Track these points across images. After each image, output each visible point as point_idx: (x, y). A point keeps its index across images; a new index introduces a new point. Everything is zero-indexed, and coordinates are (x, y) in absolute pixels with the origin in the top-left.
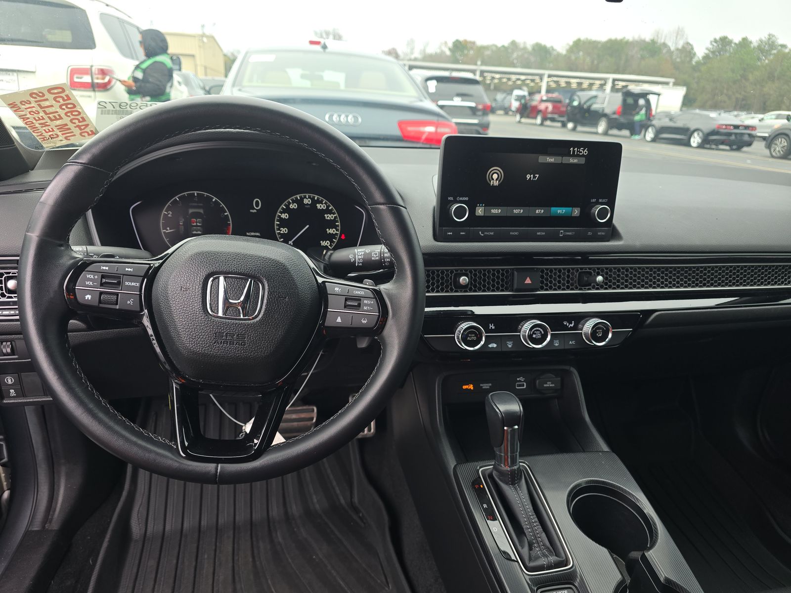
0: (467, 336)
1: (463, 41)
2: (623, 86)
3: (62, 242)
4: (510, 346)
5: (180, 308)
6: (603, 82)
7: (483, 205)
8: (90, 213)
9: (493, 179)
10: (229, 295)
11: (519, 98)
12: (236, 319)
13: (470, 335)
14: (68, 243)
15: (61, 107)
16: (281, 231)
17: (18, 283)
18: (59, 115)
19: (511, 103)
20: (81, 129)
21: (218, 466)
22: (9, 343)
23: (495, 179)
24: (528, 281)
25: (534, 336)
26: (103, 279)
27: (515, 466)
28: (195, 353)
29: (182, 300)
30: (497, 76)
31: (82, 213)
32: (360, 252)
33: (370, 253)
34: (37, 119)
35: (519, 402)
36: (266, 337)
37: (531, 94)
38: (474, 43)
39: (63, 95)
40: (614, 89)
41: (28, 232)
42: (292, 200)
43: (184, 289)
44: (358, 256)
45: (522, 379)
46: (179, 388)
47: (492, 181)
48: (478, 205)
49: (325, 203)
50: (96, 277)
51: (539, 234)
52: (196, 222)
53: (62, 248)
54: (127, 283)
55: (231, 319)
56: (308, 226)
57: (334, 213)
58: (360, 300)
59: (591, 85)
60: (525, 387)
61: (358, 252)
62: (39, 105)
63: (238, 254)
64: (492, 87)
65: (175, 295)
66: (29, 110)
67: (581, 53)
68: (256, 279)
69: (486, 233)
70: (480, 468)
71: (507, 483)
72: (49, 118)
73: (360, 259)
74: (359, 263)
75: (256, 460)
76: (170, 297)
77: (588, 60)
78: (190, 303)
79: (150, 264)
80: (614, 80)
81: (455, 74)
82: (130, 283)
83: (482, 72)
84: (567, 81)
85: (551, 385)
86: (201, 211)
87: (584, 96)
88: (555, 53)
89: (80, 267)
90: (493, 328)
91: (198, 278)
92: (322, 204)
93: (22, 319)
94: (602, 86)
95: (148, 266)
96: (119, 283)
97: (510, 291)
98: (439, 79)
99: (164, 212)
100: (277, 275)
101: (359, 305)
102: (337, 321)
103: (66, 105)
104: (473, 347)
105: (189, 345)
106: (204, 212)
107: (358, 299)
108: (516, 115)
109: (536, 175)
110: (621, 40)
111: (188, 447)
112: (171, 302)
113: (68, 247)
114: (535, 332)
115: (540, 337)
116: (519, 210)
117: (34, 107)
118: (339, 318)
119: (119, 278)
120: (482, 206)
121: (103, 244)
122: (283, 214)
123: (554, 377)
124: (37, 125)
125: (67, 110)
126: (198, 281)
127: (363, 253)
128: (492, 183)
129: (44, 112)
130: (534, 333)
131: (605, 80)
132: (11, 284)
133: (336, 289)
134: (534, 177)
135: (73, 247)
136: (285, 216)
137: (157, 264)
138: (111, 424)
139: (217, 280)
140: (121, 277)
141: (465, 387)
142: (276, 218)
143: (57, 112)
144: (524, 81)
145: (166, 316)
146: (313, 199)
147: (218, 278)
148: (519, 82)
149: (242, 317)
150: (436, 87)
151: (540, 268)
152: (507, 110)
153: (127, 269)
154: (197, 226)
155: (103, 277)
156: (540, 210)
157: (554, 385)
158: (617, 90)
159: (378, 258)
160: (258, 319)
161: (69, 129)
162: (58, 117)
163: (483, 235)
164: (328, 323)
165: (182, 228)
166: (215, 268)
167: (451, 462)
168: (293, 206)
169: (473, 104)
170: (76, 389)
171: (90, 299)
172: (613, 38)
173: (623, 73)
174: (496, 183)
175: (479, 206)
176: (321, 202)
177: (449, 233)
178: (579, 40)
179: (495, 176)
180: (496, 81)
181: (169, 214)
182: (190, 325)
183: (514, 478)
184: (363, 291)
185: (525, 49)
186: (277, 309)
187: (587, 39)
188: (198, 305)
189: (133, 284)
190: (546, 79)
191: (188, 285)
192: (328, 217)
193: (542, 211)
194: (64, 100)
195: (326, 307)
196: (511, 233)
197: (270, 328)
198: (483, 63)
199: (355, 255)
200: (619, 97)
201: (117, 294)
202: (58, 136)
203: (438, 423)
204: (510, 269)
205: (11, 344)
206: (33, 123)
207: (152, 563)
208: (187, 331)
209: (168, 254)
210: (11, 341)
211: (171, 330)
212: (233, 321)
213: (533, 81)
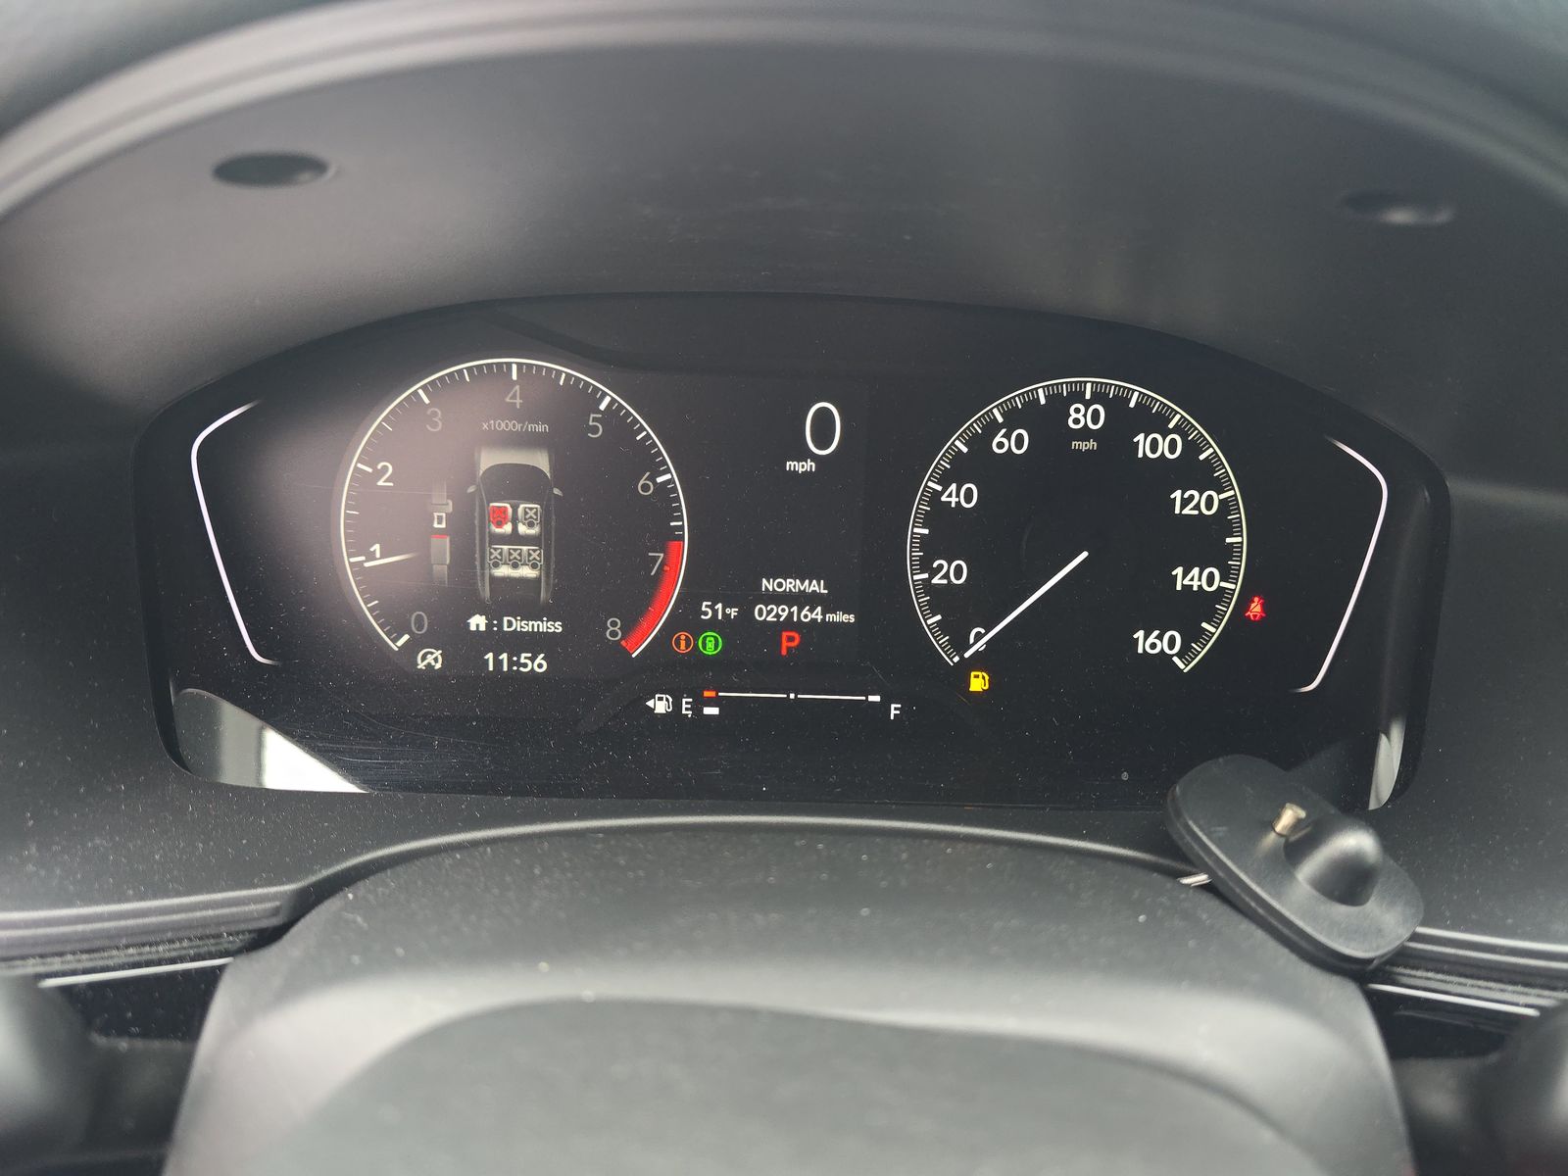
16: (935, 572)
42: (1007, 410)
52: (514, 521)
56: (1085, 554)
57: (1221, 484)
86: (541, 461)
92: (1164, 432)
99: (357, 463)
106: (552, 468)
122: (953, 486)
136: (960, 495)
142: (917, 505)
146: (1116, 405)
154: (515, 538)
165: (442, 548)
168: (1011, 443)
176: (1157, 423)
181: (378, 474)
192: (1185, 502)
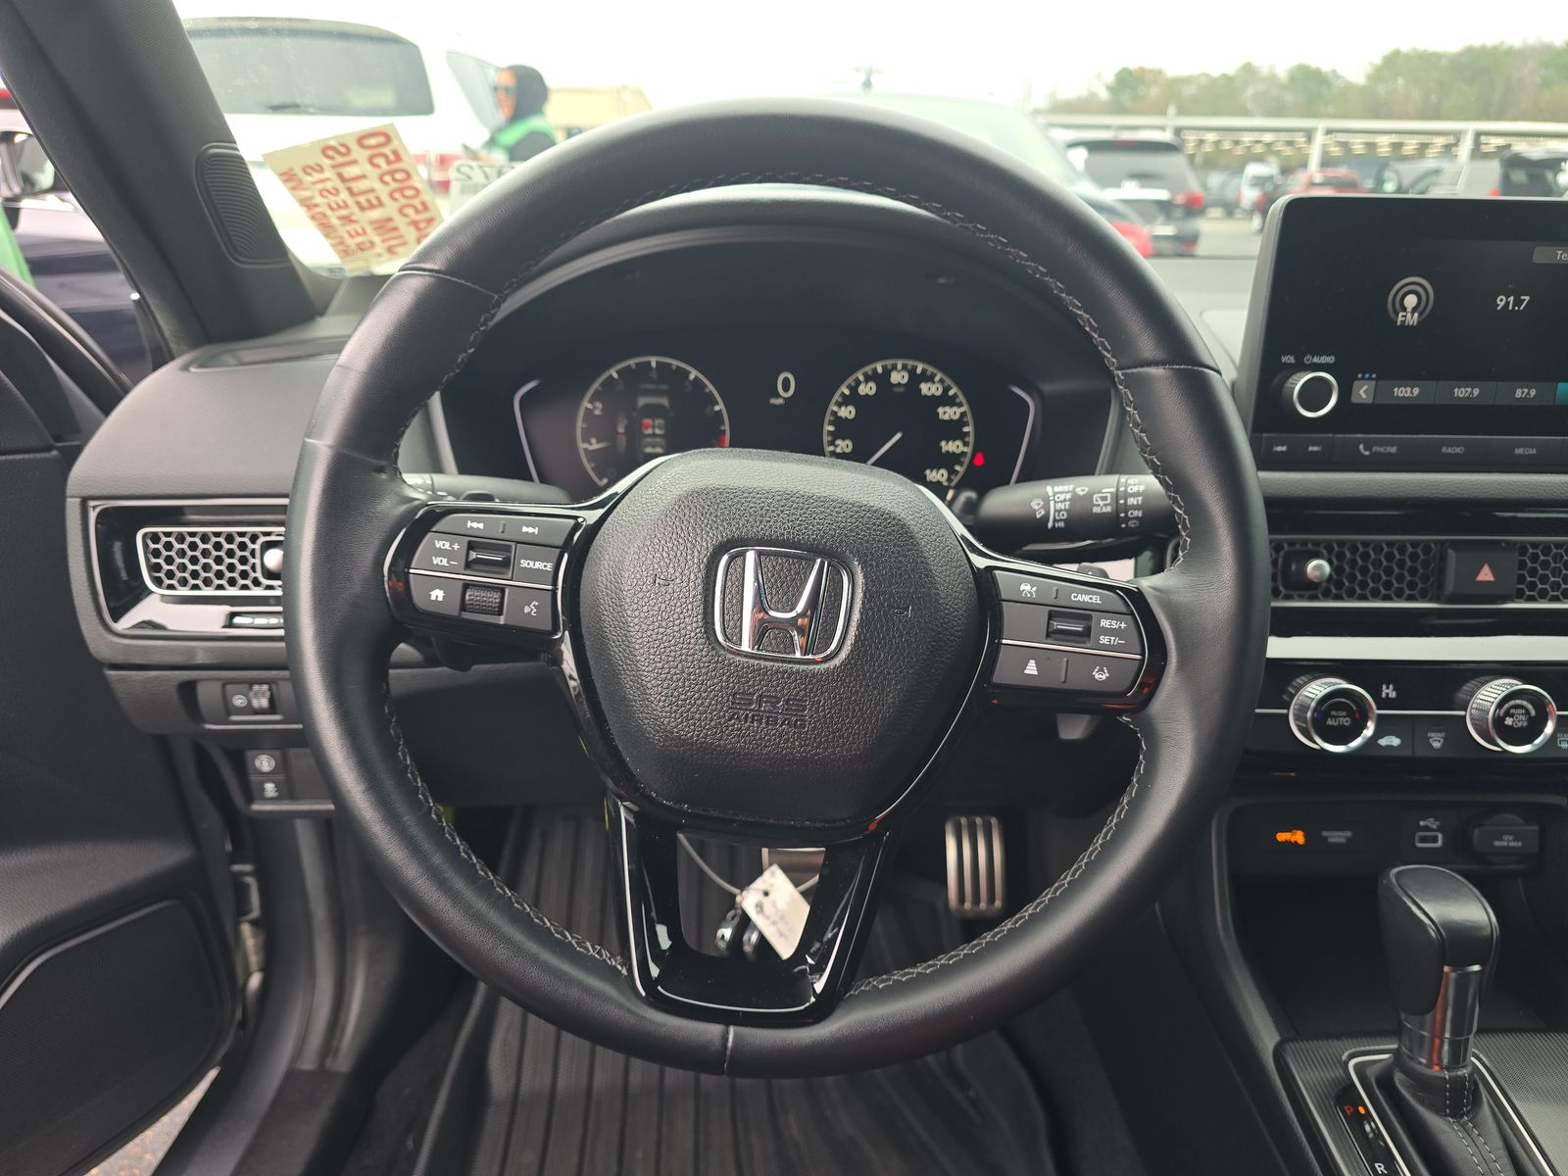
0: (1326, 715)
1: (1135, 71)
2: (1498, 147)
3: (383, 463)
4: (1437, 745)
5: (651, 627)
6: (1451, 140)
7: (1374, 376)
8: (436, 402)
9: (1404, 309)
10: (769, 597)
11: (1259, 182)
12: (783, 661)
13: (1333, 713)
14: (396, 463)
15: (381, 179)
16: (836, 446)
17: (285, 556)
18: (378, 198)
19: (1239, 194)
20: (418, 229)
21: (727, 1033)
22: (265, 687)
23: (1409, 309)
24: (1486, 575)
25: (1509, 721)
26: (471, 552)
27: (1463, 1067)
28: (681, 742)
29: (656, 608)
30: (1211, 137)
31: (420, 403)
32: (1061, 493)
33: (1089, 497)
34: (334, 206)
35: (1484, 900)
36: (857, 708)
37: (1286, 171)
38: (1160, 72)
39: (387, 150)
40: (1477, 153)
41: (309, 437)
42: (866, 375)
43: (661, 582)
44: (1056, 502)
45: (1432, 823)
46: (632, 821)
47: (1401, 314)
48: (1360, 376)
49: (941, 381)
50: (456, 547)
51: (1519, 451)
52: (653, 427)
53: (384, 476)
54: (524, 563)
55: (772, 660)
56: (898, 436)
57: (960, 405)
58: (1088, 618)
59: (1423, 147)
60: (1439, 844)
61: (1055, 494)
62: (340, 175)
63: (789, 496)
64: (1199, 159)
65: (640, 595)
66: (320, 186)
67: (1400, 81)
68: (837, 560)
69: (1376, 449)
70: (1352, 1056)
71: (1439, 1111)
72: (358, 204)
73: (1061, 510)
74: (1058, 521)
75: (820, 1021)
76: (628, 600)
77: (1416, 94)
78: (676, 616)
79: (575, 518)
80: (1478, 134)
81: (1126, 136)
82: (532, 563)
83: (1178, 131)
84: (1368, 141)
85: (1512, 844)
86: (665, 402)
87: (1410, 171)
88: (1340, 83)
89: (423, 523)
90: (1393, 695)
91: (696, 554)
92: (934, 383)
93: (291, 636)
94: (1448, 150)
95: (572, 522)
96: (506, 563)
97: (1431, 600)
98: (1094, 146)
99: (586, 404)
100: (887, 550)
101: (1086, 634)
102: (1026, 672)
103: (392, 173)
104: (1345, 744)
105: (671, 723)
106: (670, 403)
107: (1084, 615)
108: (1251, 218)
109: (1523, 298)
110: (1496, 48)
111: (659, 980)
112: (629, 613)
113: (396, 473)
114: (1512, 711)
115: (1525, 724)
116: (1469, 390)
117: (328, 179)
118: (1032, 663)
119: (507, 549)
120: (1370, 378)
121: (464, 469)
122: (843, 408)
123: (1521, 821)
124: (335, 221)
125: (394, 185)
126: (696, 561)
127: (1068, 496)
128: (1400, 319)
129: (350, 190)
130: (1508, 714)
131: (1458, 136)
132: (273, 558)
133: (1022, 587)
134: (1518, 302)
135: (407, 477)
136: (847, 412)
137: (592, 517)
138: (480, 905)
139: (739, 560)
140: (510, 546)
141: (1282, 837)
142: (828, 417)
143: (372, 190)
144: (1269, 145)
145: (615, 648)
146: (912, 372)
147: (743, 554)
148: (1259, 149)
149: (798, 655)
150: (1086, 162)
151: (1515, 543)
152: (1230, 208)
153: (525, 529)
154: (654, 435)
155: (471, 546)
156: (1526, 390)
157: (1520, 844)
158: (1486, 156)
159: (1109, 509)
160: (837, 661)
161: (395, 229)
162: (375, 202)
163: (1367, 453)
164: (1003, 674)
165: (622, 441)
166: (737, 529)
167: (1266, 1035)
168: (867, 389)
169: (1162, 195)
170: (405, 818)
171: (440, 599)
172: (1477, 43)
173: (1499, 117)
174: (1412, 319)
175: (1363, 379)
176: (930, 379)
177: (1279, 449)
178: (1397, 53)
179: (1411, 301)
180: (1208, 148)
181: (595, 408)
182: (673, 671)
183: (1461, 1099)
184: (1097, 593)
185: (1272, 78)
186: (884, 638)
187: (1414, 49)
188: (693, 623)
189: (539, 565)
190: (1320, 139)
191: (671, 570)
192: (945, 413)
193: (1533, 392)
194: (389, 162)
195: (998, 633)
196: (1444, 450)
197: (867, 686)
198: (1182, 111)
199: (1047, 501)
200: (1493, 170)
201: (501, 589)
202: (372, 244)
203: (1219, 924)
204: (1436, 542)
205: (270, 689)
206: (325, 215)
207: (530, 1157)
208: (665, 685)
209: (616, 494)
210: (269, 682)
211: (627, 682)
212: (776, 664)
213: (1290, 143)
